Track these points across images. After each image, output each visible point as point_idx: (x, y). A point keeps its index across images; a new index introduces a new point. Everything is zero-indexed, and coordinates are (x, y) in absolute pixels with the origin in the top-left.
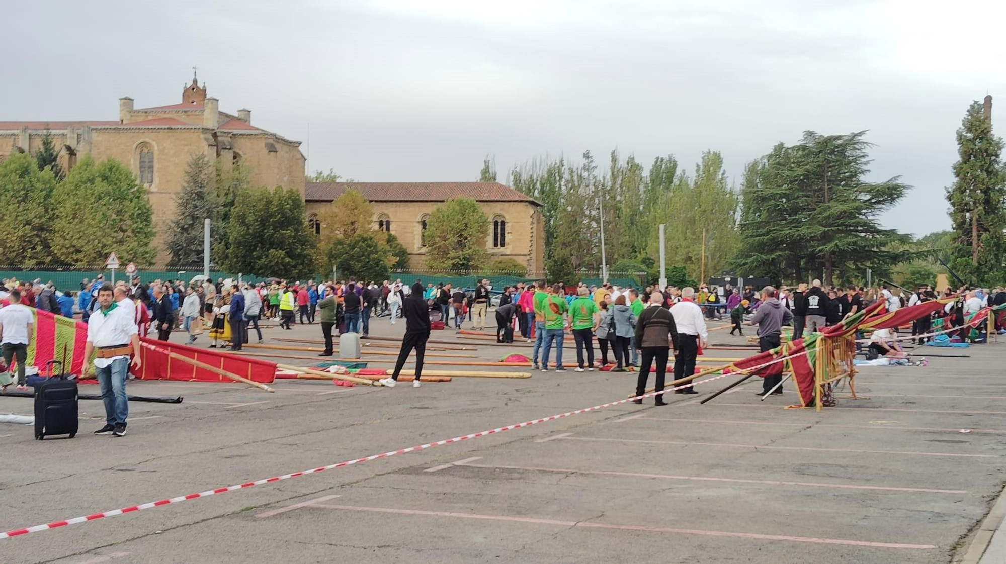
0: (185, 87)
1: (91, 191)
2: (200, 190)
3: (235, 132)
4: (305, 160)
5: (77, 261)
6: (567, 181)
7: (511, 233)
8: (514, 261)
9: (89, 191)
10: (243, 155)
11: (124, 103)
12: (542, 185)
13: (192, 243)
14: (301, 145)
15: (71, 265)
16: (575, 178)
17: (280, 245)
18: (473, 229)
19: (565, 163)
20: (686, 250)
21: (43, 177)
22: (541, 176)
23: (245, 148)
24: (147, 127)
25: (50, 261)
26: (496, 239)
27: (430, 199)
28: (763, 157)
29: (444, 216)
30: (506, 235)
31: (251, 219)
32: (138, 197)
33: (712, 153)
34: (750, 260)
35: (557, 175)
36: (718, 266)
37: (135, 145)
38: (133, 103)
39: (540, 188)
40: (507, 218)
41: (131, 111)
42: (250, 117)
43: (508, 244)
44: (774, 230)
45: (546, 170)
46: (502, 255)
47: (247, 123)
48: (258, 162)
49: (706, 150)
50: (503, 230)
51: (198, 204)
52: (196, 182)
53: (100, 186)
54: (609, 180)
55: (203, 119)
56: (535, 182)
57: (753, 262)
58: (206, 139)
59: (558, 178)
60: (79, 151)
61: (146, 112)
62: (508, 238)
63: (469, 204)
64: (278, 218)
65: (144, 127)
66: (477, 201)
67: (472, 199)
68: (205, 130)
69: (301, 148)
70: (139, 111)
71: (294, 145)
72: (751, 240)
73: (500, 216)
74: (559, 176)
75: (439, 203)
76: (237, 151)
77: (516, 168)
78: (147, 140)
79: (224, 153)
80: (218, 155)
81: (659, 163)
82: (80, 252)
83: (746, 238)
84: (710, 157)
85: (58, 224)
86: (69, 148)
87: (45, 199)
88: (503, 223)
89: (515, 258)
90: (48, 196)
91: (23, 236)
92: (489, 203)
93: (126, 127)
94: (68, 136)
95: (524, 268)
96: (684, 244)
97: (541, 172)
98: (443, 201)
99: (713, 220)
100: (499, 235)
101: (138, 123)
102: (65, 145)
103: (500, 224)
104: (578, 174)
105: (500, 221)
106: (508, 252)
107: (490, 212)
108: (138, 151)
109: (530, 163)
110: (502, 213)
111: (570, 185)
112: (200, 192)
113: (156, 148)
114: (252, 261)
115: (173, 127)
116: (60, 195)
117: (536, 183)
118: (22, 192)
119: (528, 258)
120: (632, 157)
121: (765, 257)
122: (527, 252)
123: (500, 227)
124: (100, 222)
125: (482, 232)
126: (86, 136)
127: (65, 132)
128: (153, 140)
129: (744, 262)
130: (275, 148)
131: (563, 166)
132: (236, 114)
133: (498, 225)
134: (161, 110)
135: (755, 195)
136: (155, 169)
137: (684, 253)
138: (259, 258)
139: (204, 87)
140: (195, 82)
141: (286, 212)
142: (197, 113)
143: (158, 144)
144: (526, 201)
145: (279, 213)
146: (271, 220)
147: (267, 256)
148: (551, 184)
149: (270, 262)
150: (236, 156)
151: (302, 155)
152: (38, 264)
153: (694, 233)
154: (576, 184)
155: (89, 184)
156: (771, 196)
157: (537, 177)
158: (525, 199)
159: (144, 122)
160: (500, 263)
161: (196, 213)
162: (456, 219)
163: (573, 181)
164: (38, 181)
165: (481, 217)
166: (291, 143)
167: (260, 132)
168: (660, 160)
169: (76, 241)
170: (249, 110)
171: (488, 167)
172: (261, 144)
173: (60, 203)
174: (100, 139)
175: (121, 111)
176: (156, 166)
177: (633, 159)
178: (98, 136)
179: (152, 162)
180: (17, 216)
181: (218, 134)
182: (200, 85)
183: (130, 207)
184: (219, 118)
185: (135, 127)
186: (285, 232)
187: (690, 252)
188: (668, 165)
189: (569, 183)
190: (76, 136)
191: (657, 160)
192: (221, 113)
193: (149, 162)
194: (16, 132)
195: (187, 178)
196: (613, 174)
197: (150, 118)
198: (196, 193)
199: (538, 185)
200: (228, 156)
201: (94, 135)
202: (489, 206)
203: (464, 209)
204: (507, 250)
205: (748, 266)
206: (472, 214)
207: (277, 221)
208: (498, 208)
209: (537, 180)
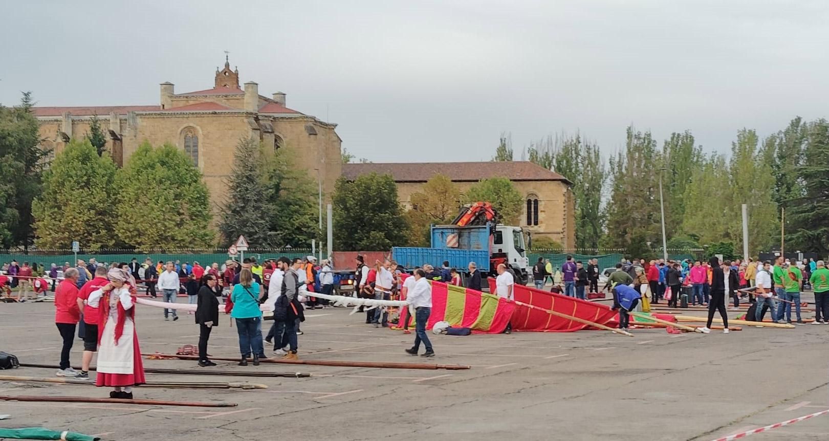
0: (218, 71)
1: (152, 176)
2: (250, 173)
3: (276, 115)
4: (341, 141)
5: (139, 244)
6: (584, 159)
7: (544, 211)
8: (549, 239)
9: (151, 176)
10: (283, 139)
11: (165, 88)
12: (559, 162)
13: (245, 226)
14: (337, 127)
15: (135, 248)
16: (593, 155)
17: (379, 227)
18: (508, 207)
19: (581, 140)
20: (725, 227)
21: (104, 163)
22: (557, 153)
23: (286, 131)
24: (191, 112)
25: (114, 245)
26: (529, 218)
27: (463, 179)
28: (780, 132)
29: (478, 196)
30: (539, 213)
31: (352, 203)
32: (195, 182)
33: (747, 131)
34: (795, 236)
35: (573, 152)
36: (756, 242)
37: (179, 130)
38: (173, 88)
39: (556, 165)
40: (541, 197)
41: (172, 96)
42: (285, 100)
43: (542, 222)
44: (819, 206)
45: (562, 147)
46: (536, 233)
47: (283, 106)
48: (299, 145)
49: (741, 129)
50: (536, 209)
51: (249, 187)
52: (245, 166)
53: (161, 172)
54: (625, 156)
55: (243, 103)
56: (550, 159)
57: (798, 238)
58: (250, 123)
59: (574, 156)
60: (125, 136)
61: (187, 97)
62: (541, 216)
63: (503, 183)
64: (376, 202)
65: (188, 112)
66: (511, 180)
67: (507, 179)
68: (248, 114)
69: (336, 130)
70: (179, 96)
71: (330, 127)
72: (796, 217)
73: (532, 194)
74: (576, 153)
75: (473, 183)
76: (278, 134)
77: (532, 146)
78: (191, 125)
79: (265, 136)
80: (261, 138)
81: (675, 139)
82: (144, 235)
83: (791, 214)
84: (745, 135)
85: (120, 209)
86: (113, 134)
87: (107, 184)
88: (536, 202)
89: (549, 236)
90: (109, 182)
91: (88, 220)
92: (522, 182)
93: (167, 112)
94: (111, 121)
95: (560, 246)
96: (722, 220)
97: (556, 150)
98: (477, 181)
99: (751, 197)
100: (533, 214)
101: (180, 108)
102: (109, 131)
103: (533, 202)
104: (595, 151)
105: (533, 200)
106: (542, 231)
107: (523, 191)
108: (183, 136)
109: (545, 140)
110: (535, 191)
111: (587, 162)
112: (250, 175)
113: (201, 132)
114: (354, 242)
115: (217, 111)
116: (121, 180)
117: (552, 160)
118: (85, 178)
119: (561, 235)
120: (649, 133)
121: (811, 233)
122: (560, 230)
123: (533, 206)
124: (162, 206)
125: (516, 211)
126: (131, 121)
127: (107, 117)
128: (197, 125)
129: (789, 237)
130: (315, 131)
131: (579, 142)
132: (271, 97)
133: (531, 204)
134: (201, 95)
135: (800, 172)
136: (200, 153)
137: (723, 229)
138: (361, 240)
139: (237, 70)
140: (227, 65)
141: (385, 197)
142: (238, 97)
143: (204, 129)
144: (560, 180)
145: (378, 198)
146: (371, 204)
147: (368, 238)
148: (567, 162)
149: (372, 243)
150: (277, 139)
151: (338, 137)
152: (102, 247)
153: (732, 210)
154: (593, 161)
155: (149, 169)
156: (816, 173)
157: (553, 154)
158: (558, 178)
159: (185, 107)
160: (536, 241)
161: (248, 196)
162: (491, 198)
163: (590, 158)
164: (100, 167)
165: (515, 196)
166: (327, 125)
167: (300, 115)
168: (676, 136)
169: (139, 225)
170: (284, 93)
171: (504, 145)
172: (301, 127)
173: (121, 188)
174: (145, 124)
175: (162, 95)
176: (201, 150)
177: (649, 135)
178: (142, 122)
179: (197, 146)
180: (82, 201)
181: (260, 118)
182: (232, 69)
183: (189, 191)
184: (259, 101)
185: (179, 112)
186: (383, 215)
187: (728, 228)
188: (685, 140)
189: (585, 160)
190: (118, 121)
191: (674, 136)
192: (260, 97)
193: (194, 146)
194: (58, 118)
195: (238, 162)
196: (629, 150)
197: (191, 102)
198: (247, 177)
199: (554, 162)
200: (270, 139)
201: (139, 120)
202: (522, 184)
203: (498, 188)
204: (541, 228)
205: (793, 241)
206: (506, 193)
207: (377, 206)
208: (531, 187)
209: (553, 157)
